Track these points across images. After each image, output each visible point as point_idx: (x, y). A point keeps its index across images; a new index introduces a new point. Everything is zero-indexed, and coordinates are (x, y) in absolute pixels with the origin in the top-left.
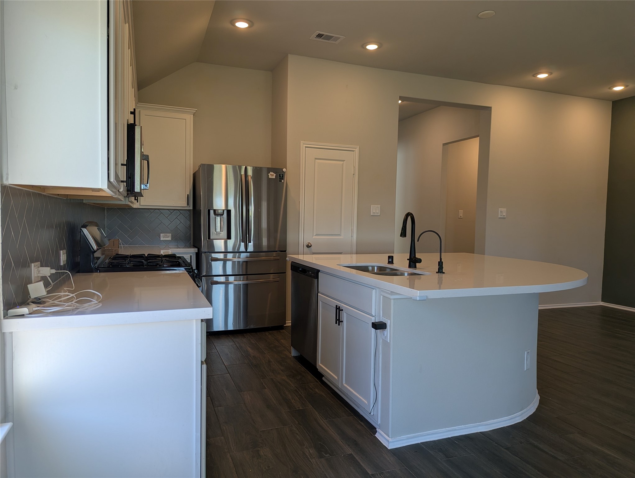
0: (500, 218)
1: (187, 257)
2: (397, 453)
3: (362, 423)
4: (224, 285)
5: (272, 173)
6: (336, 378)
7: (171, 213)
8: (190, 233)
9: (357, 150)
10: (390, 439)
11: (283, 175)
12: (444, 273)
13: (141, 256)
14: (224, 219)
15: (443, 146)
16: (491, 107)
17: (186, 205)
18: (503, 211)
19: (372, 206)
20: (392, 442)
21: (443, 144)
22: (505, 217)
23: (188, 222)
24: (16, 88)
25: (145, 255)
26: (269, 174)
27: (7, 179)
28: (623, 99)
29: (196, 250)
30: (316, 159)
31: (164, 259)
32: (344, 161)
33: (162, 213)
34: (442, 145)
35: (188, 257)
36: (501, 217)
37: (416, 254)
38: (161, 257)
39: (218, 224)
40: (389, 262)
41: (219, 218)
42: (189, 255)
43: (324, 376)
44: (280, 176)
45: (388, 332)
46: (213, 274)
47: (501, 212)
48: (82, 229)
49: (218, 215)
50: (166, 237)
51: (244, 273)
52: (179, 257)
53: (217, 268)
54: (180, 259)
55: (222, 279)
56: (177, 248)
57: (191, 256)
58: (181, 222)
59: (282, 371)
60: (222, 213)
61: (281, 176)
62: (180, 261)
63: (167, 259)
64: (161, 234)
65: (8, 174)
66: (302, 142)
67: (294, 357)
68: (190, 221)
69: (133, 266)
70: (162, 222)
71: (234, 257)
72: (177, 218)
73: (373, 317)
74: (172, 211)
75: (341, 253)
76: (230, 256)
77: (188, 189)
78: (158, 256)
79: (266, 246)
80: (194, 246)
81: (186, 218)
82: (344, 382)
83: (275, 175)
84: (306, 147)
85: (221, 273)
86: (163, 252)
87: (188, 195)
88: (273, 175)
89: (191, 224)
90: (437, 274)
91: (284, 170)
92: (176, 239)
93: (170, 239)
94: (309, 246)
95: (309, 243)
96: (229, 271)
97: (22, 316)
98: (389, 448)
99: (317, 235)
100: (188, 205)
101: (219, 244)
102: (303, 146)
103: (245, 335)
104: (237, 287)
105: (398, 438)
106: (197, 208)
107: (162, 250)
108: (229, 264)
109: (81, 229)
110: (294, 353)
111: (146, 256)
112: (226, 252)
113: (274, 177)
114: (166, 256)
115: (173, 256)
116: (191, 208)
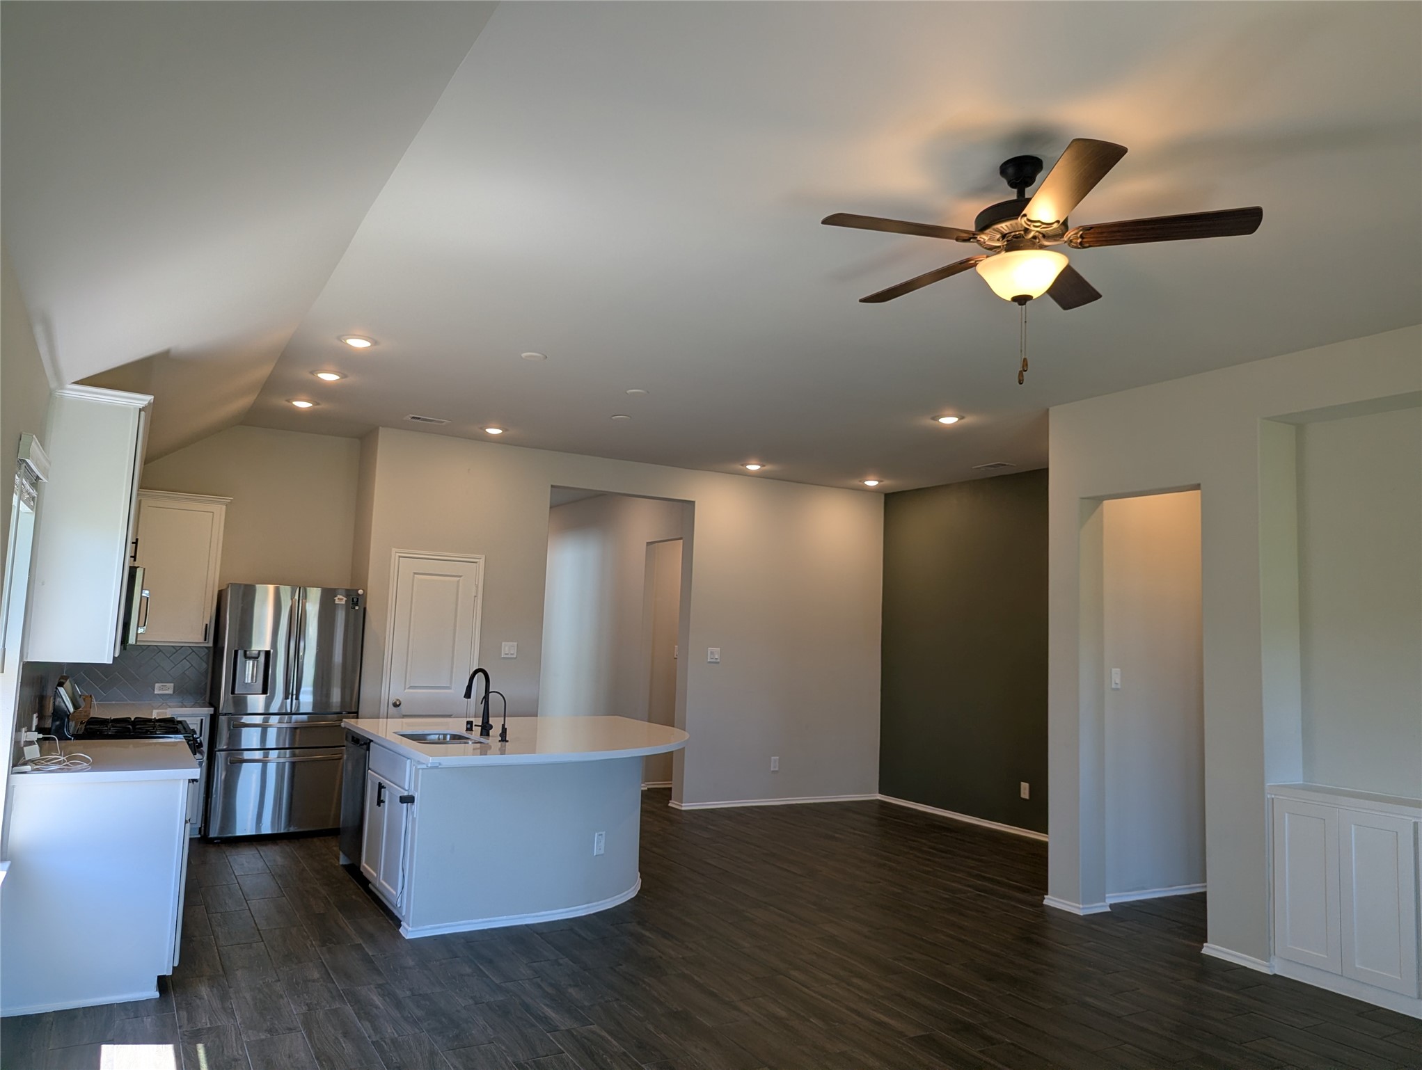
0: (710, 662)
1: (193, 724)
2: (414, 942)
3: (391, 922)
4: (261, 764)
5: (341, 597)
6: (375, 875)
7: (177, 651)
8: (206, 684)
9: (482, 562)
10: (410, 929)
11: (358, 599)
12: (507, 741)
13: (126, 720)
14: (259, 664)
15: (647, 545)
16: (694, 502)
17: (201, 639)
18: (714, 653)
19: (503, 643)
20: (412, 931)
21: (647, 543)
22: (718, 661)
23: (204, 665)
24: (43, 584)
25: (130, 718)
26: (336, 598)
27: (27, 658)
28: (899, 492)
29: (211, 710)
30: (415, 573)
31: (158, 724)
32: (460, 576)
33: (160, 651)
34: (645, 544)
35: (197, 721)
36: (712, 660)
37: (490, 719)
38: (153, 722)
39: (250, 672)
40: (467, 730)
41: (251, 662)
42: (199, 718)
43: (370, 882)
44: (353, 601)
45: (415, 807)
46: (243, 747)
47: (712, 653)
48: (59, 688)
49: (250, 658)
50: (164, 689)
51: (281, 747)
52: (180, 722)
53: (250, 738)
54: (180, 725)
55: (258, 755)
56: (182, 707)
57: (202, 720)
58: (192, 665)
59: (317, 879)
60: (257, 656)
61: (355, 600)
62: (180, 727)
63: (162, 724)
64: (157, 685)
65: (27, 653)
66: (394, 550)
67: (344, 866)
68: (207, 663)
69: (116, 732)
70: (159, 665)
71: (280, 722)
72: (185, 658)
73: (406, 790)
74: (177, 649)
75: (450, 716)
76: (274, 720)
77: (208, 616)
78: (150, 720)
79: (339, 704)
80: (211, 705)
81: (201, 658)
82: (381, 879)
83: (345, 599)
84: (400, 557)
85: (256, 744)
86: (155, 714)
87: (207, 625)
88: (342, 599)
89: (208, 669)
90: (500, 743)
91: (360, 592)
92: (184, 692)
93: (171, 692)
94: (395, 705)
95: (398, 700)
96: (271, 743)
97: (25, 773)
98: (407, 938)
99: (411, 687)
100: (205, 640)
101: (257, 702)
102: (395, 555)
103: (278, 841)
104: (280, 768)
105: (420, 928)
106: (220, 645)
107: (156, 709)
108: (272, 734)
109: (57, 689)
110: (343, 860)
111: (133, 719)
112: (267, 714)
113: (343, 602)
114: (160, 720)
115: (171, 720)
116: (211, 644)
